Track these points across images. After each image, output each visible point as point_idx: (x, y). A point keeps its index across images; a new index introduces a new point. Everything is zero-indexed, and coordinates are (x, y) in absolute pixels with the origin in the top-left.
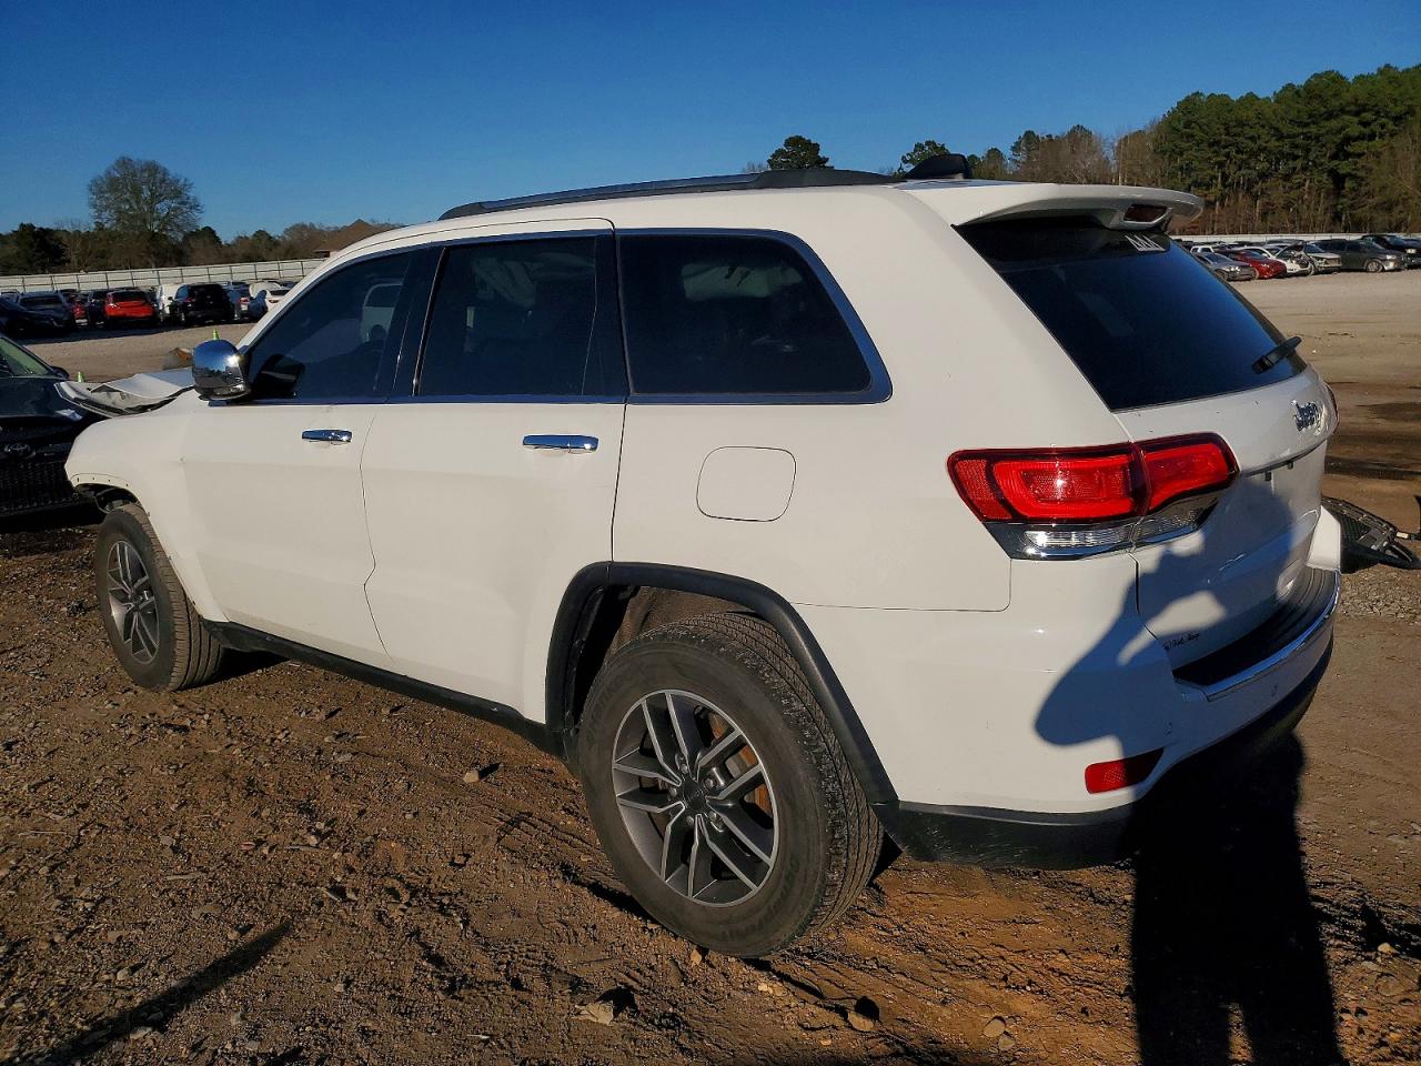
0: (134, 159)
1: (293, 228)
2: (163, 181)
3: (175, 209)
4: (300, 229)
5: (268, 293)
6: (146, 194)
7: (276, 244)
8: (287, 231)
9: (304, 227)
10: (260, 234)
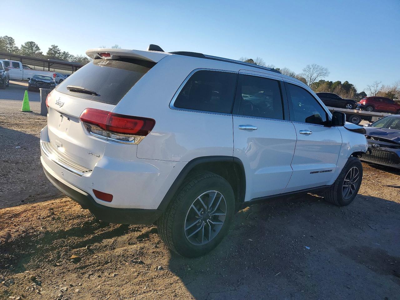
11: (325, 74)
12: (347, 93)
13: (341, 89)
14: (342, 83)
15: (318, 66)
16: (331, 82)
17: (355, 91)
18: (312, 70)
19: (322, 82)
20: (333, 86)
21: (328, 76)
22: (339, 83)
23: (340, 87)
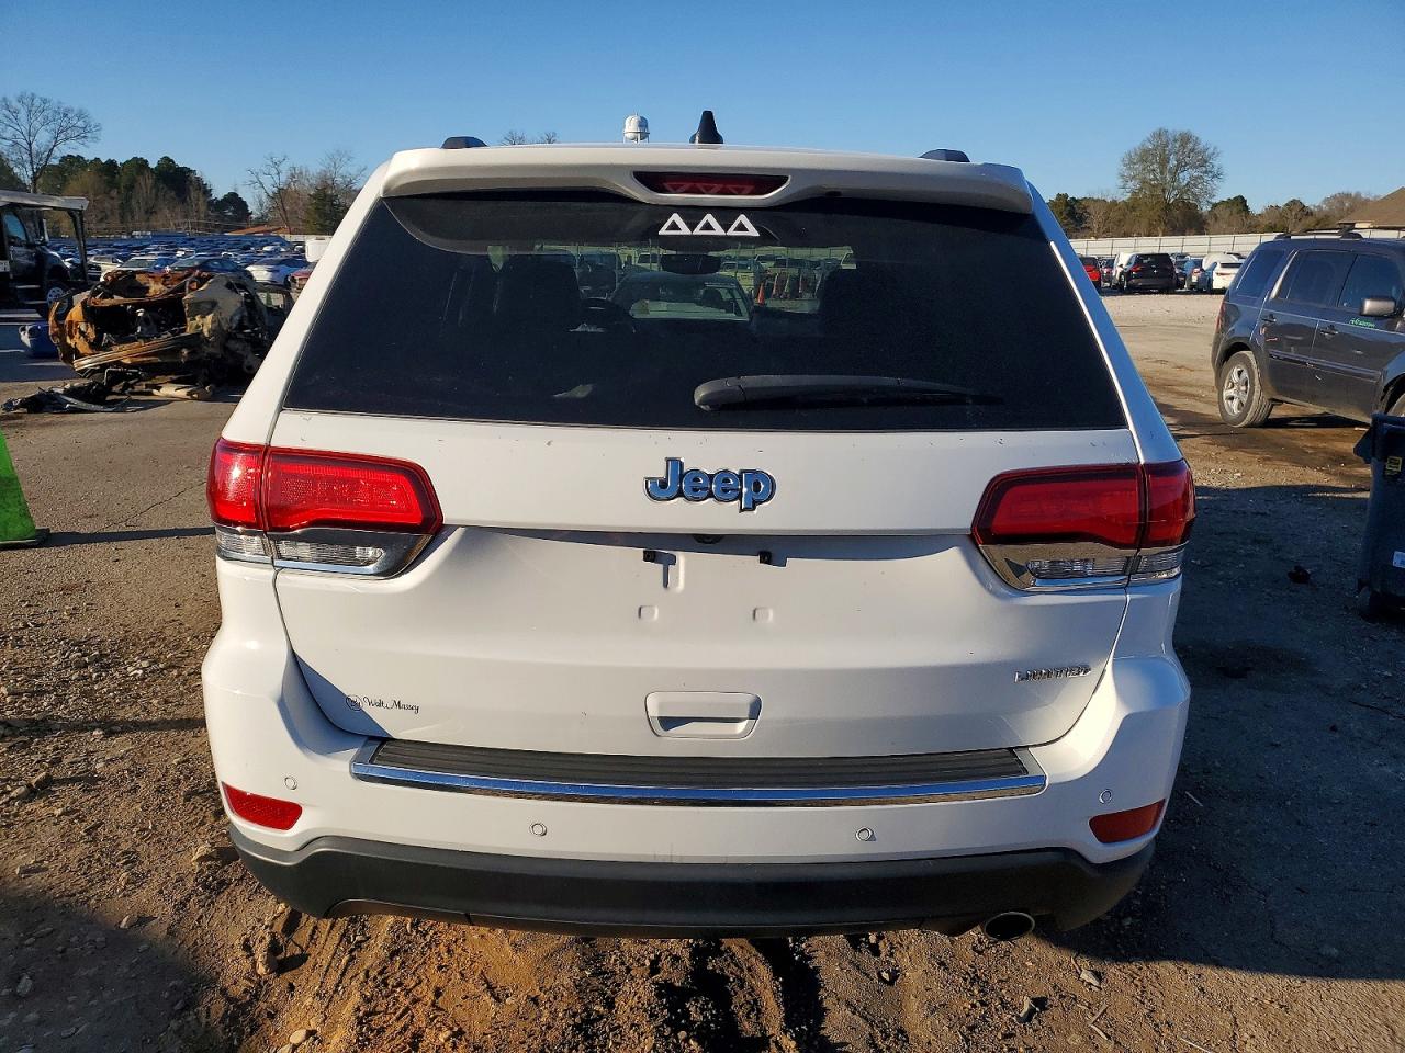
0: (1170, 130)
1: (1334, 197)
2: (1192, 150)
3: (1197, 177)
4: (1342, 198)
5: (1219, 265)
6: (1173, 163)
7: (1310, 214)
8: (1326, 200)
9: (1348, 196)
10: (1294, 204)
11: (83, 134)
12: (184, 201)
13: (155, 185)
14: (153, 164)
15: (44, 101)
16: (111, 163)
17: (207, 192)
18: (23, 115)
19: (73, 162)
20: (124, 180)
21: (96, 139)
22: (139, 165)
23: (150, 182)
